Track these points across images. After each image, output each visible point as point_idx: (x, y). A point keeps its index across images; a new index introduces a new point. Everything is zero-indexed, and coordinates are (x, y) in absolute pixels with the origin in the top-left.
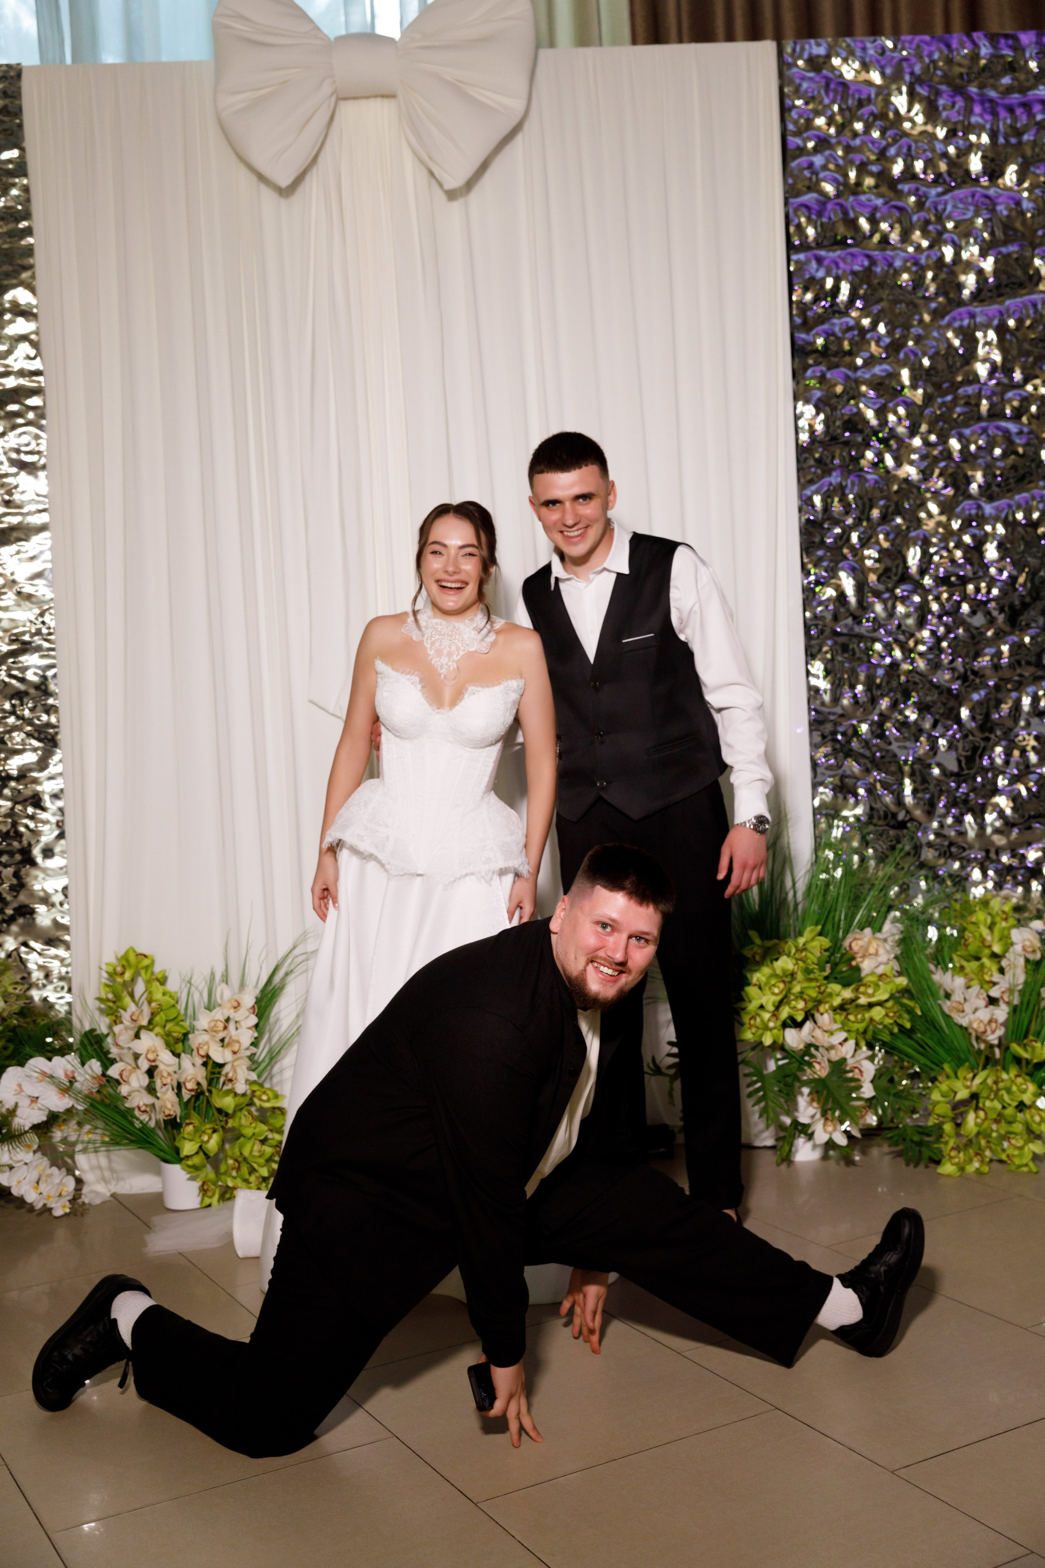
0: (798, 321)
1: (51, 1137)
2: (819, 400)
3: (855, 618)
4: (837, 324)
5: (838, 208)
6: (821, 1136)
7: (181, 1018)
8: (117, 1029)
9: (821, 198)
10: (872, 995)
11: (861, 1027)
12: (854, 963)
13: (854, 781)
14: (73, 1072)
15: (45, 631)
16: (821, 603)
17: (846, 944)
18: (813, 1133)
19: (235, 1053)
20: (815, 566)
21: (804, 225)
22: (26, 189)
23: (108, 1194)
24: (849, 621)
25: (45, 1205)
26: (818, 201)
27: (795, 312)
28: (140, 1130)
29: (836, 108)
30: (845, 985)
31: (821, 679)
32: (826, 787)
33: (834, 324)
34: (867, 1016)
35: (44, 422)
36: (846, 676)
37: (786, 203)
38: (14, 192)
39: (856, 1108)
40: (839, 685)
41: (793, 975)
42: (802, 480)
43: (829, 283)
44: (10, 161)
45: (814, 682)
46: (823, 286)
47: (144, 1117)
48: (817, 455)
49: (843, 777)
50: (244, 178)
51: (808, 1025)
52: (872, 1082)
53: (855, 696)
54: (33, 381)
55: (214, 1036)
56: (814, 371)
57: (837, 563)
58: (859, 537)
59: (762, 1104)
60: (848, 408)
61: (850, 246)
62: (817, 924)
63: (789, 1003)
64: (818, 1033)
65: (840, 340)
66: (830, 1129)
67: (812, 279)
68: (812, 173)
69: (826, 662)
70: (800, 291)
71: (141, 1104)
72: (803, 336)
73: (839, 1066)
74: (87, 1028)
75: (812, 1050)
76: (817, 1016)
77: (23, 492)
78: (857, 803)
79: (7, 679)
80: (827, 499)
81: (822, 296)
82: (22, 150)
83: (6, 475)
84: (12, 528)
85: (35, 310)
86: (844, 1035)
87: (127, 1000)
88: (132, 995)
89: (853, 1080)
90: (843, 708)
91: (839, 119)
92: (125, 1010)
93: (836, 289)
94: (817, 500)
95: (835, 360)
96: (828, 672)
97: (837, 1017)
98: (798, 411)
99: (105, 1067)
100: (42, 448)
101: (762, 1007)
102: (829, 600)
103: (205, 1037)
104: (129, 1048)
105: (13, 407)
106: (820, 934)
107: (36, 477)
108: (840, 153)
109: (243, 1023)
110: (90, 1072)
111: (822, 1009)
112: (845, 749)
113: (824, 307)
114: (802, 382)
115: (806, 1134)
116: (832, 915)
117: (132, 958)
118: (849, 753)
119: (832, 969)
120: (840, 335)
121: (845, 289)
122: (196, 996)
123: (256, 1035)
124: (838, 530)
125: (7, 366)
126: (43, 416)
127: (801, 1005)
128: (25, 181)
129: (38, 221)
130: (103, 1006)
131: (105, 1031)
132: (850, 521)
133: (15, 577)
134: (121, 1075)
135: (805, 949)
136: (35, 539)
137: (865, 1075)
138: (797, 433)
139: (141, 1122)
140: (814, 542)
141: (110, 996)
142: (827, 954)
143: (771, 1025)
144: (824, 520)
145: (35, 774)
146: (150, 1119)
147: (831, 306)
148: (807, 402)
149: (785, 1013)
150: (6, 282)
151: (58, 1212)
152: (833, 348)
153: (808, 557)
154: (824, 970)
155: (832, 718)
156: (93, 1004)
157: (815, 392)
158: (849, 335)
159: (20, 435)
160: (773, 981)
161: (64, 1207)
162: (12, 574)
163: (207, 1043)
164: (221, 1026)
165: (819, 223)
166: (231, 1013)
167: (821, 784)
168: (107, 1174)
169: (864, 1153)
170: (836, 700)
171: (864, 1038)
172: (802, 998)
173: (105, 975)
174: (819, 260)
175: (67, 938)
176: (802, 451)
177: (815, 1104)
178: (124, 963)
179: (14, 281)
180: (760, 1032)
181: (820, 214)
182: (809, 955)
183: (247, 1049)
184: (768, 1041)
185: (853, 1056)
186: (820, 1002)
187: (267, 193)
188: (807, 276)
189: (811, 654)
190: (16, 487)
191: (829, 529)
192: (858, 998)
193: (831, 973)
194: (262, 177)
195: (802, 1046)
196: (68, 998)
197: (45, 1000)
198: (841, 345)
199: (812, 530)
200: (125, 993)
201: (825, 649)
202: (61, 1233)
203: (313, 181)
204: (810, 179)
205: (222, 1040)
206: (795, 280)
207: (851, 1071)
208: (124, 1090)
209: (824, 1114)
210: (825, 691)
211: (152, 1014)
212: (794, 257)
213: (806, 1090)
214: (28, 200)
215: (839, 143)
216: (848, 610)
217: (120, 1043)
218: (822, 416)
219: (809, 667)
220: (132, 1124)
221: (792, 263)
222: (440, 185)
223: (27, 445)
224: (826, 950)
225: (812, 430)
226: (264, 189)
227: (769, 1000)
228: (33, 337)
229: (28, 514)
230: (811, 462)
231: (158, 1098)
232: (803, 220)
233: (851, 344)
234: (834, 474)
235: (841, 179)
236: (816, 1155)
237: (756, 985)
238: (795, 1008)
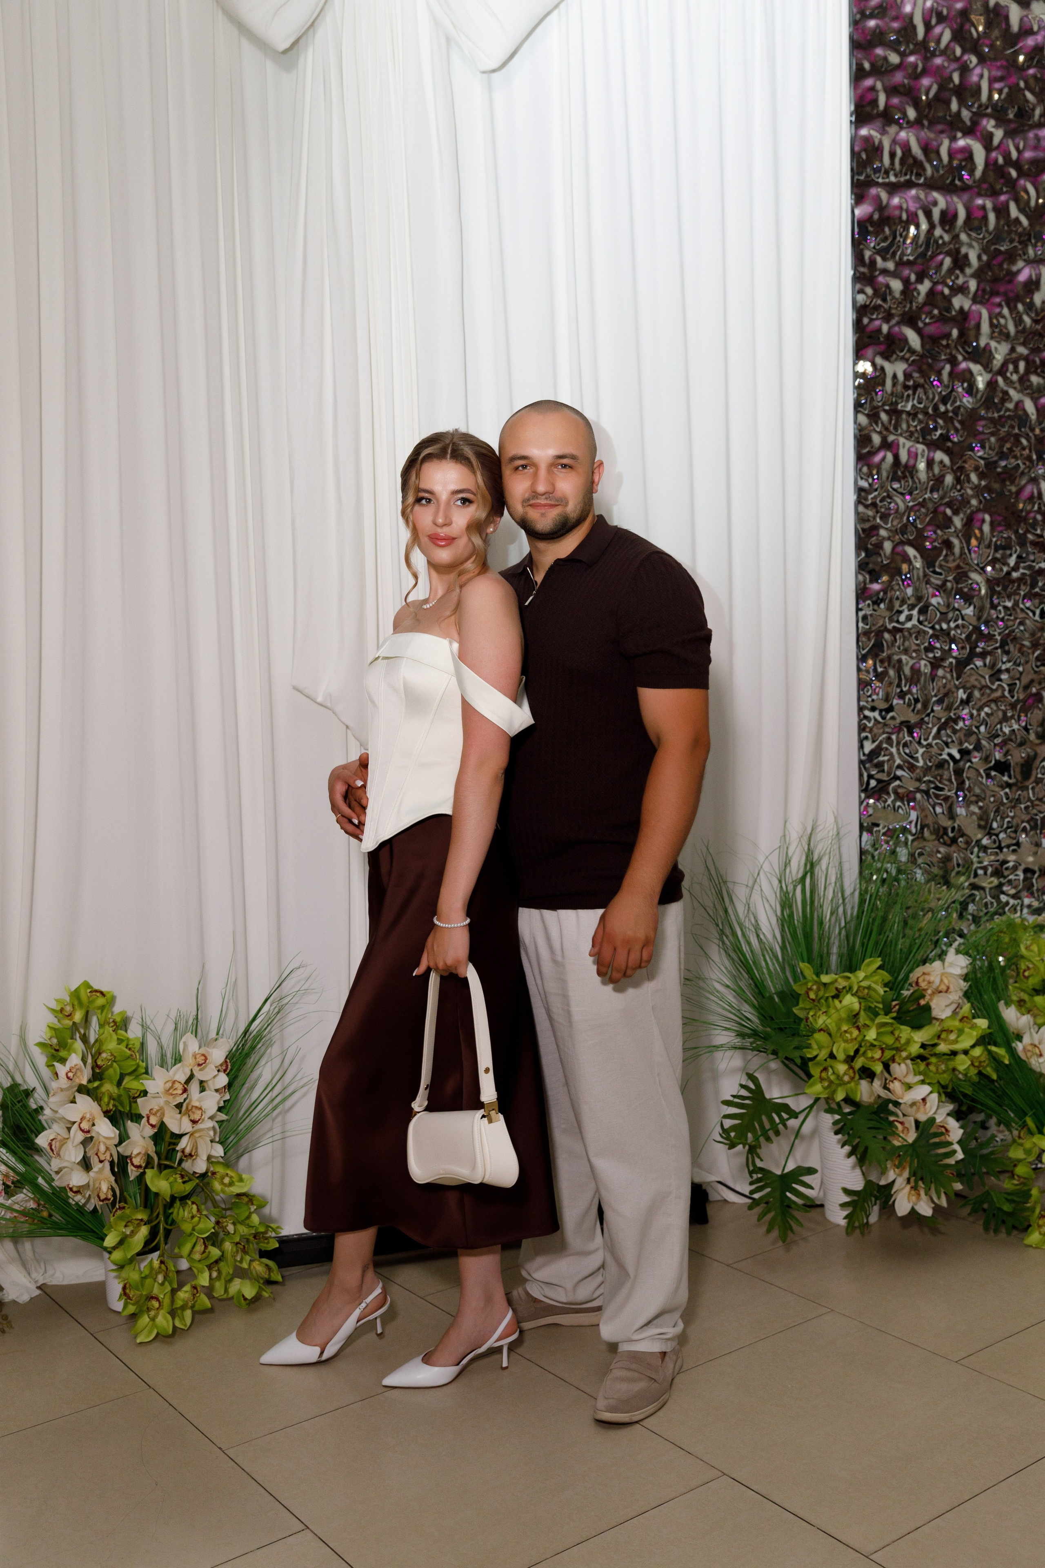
3: (910, 608)
10: (956, 1042)
11: (943, 1078)
12: (922, 1002)
17: (912, 980)
19: (196, 1122)
23: (34, 1286)
24: (905, 611)
30: (917, 1027)
34: (949, 1065)
40: (891, 683)
41: (856, 1015)
52: (960, 1143)
55: (169, 1101)
57: (893, 546)
58: (918, 517)
63: (865, 1052)
64: (894, 1086)
66: (914, 1198)
71: (74, 1182)
73: (926, 1128)
75: (891, 1105)
76: (894, 1067)
86: (926, 1089)
89: (942, 1143)
97: (917, 1067)
101: (832, 1056)
103: (158, 1103)
106: (881, 968)
109: (210, 1084)
111: (897, 1059)
117: (85, 995)
119: (898, 1009)
127: (877, 1054)
134: (51, 1145)
135: (867, 986)
137: (953, 1136)
141: (56, 1040)
142: (891, 990)
143: (846, 1078)
149: (859, 1063)
154: (891, 1011)
160: (845, 1027)
163: (160, 1110)
164: (180, 1088)
166: (194, 1070)
170: (888, 699)
171: (947, 1091)
172: (877, 1045)
178: (76, 1000)
180: (833, 1087)
182: (872, 992)
184: (840, 1096)
185: (939, 1113)
186: (899, 1050)
192: (937, 1044)
193: (900, 1015)
195: (875, 1101)
205: (180, 1106)
207: (940, 1132)
216: (904, 599)
224: (888, 986)
227: (841, 1049)
237: (821, 1030)
238: (872, 1058)
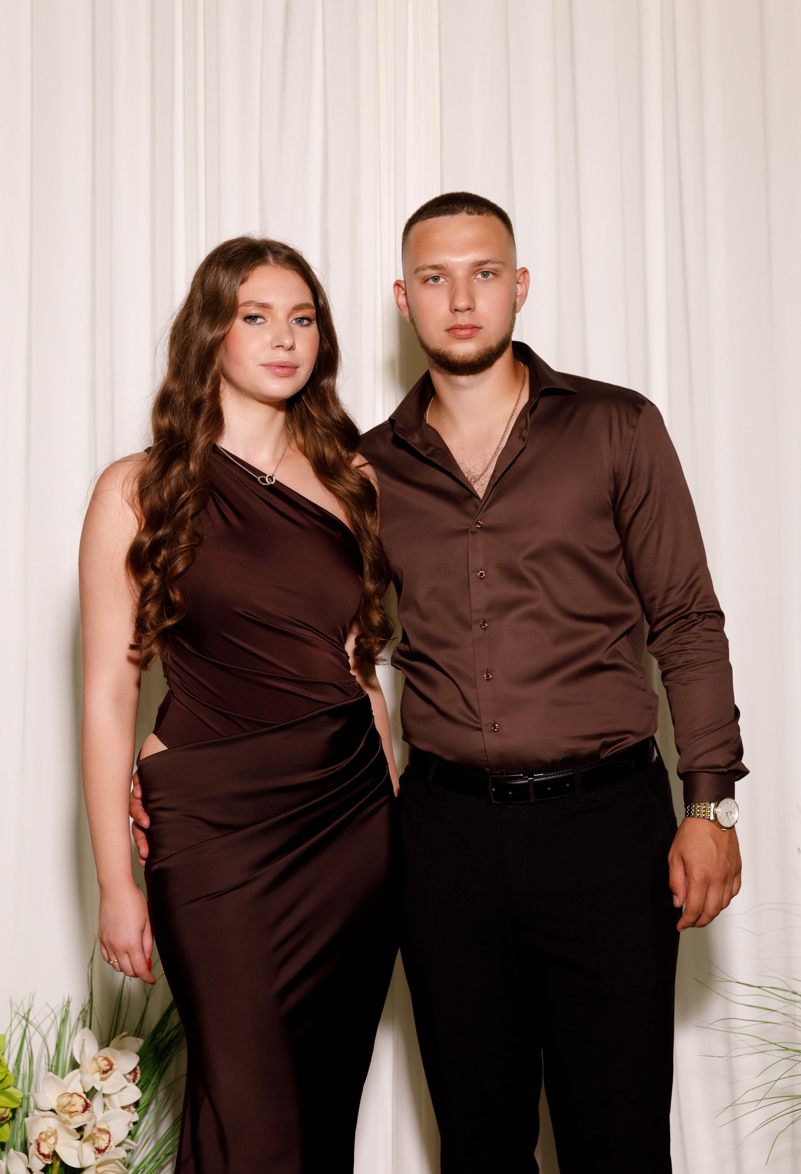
7: (10, 1081)
19: (100, 1151)
55: (65, 1122)
103: (50, 1123)
109: (115, 1098)
122: (36, 1043)
123: (136, 1117)
163: (55, 1133)
164: (79, 1103)
166: (94, 1080)
183: (119, 1145)
205: (80, 1129)
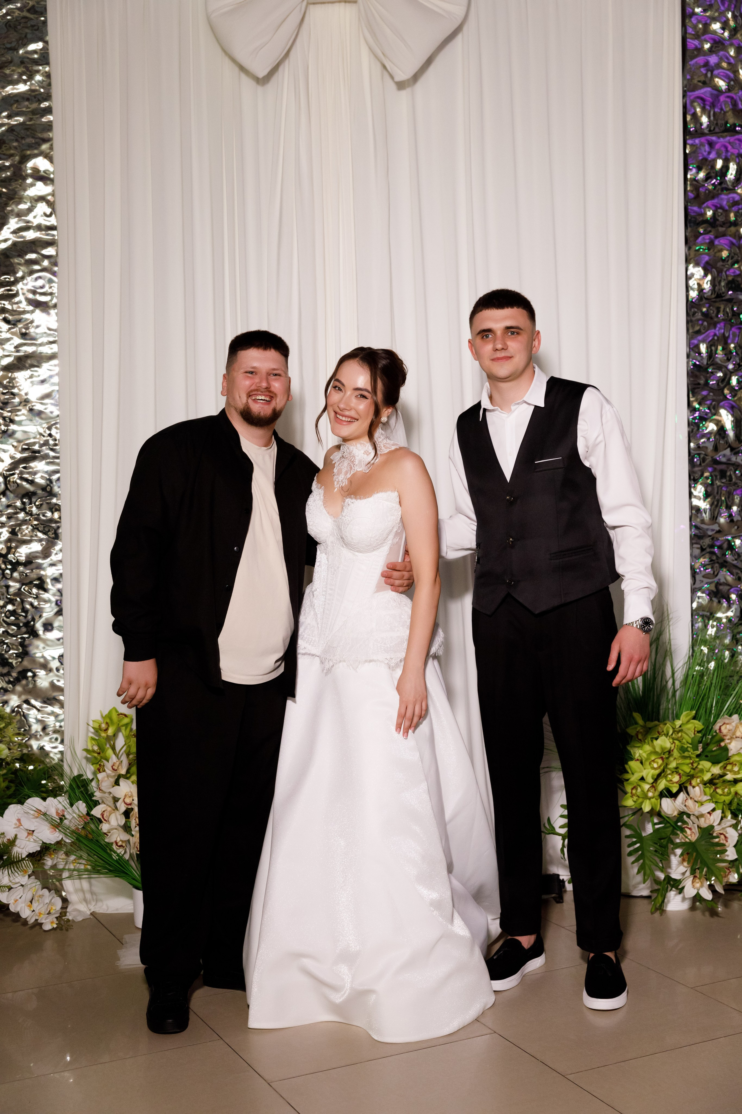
0: (691, 195)
1: (44, 864)
2: (707, 263)
3: (732, 449)
4: (724, 199)
5: (729, 100)
6: (690, 891)
8: (100, 776)
9: (715, 92)
10: (738, 773)
11: (728, 799)
12: (723, 744)
13: (728, 588)
14: (63, 811)
15: (51, 442)
16: (703, 436)
17: (716, 727)
18: (683, 888)
20: (700, 404)
21: (699, 114)
22: (48, 75)
23: (89, 913)
24: (728, 452)
25: (36, 920)
26: (712, 94)
27: (689, 189)
28: (116, 861)
29: (730, 15)
30: (715, 762)
31: (702, 501)
32: (703, 593)
33: (722, 199)
34: (733, 790)
35: (56, 269)
36: (723, 498)
37: (684, 96)
38: (38, 78)
39: (720, 869)
40: (717, 506)
41: (670, 752)
42: (691, 331)
43: (719, 164)
44: (35, 52)
45: (695, 502)
46: (713, 167)
47: (121, 851)
48: (704, 310)
49: (718, 584)
50: (229, 69)
51: (682, 796)
52: (735, 846)
53: (730, 516)
54: (47, 235)
56: (704, 239)
57: (719, 402)
58: (738, 379)
59: (641, 861)
60: (732, 271)
61: (738, 132)
62: (692, 709)
63: (666, 777)
64: (690, 803)
65: (727, 212)
66: (698, 885)
67: (705, 160)
68: (708, 71)
69: (706, 486)
70: (694, 171)
71: (118, 839)
72: (695, 208)
73: (707, 832)
74: (76, 774)
75: (685, 816)
76: (690, 788)
77: (37, 327)
78: (729, 607)
79: (19, 481)
80: (711, 346)
81: (713, 175)
82: (46, 42)
83: (24, 312)
84: (27, 356)
85: (52, 176)
86: (712, 806)
87: (110, 752)
88: (113, 748)
89: (718, 844)
90: (719, 525)
91: (732, 23)
92: (108, 761)
93: (726, 168)
94: (703, 348)
95: (721, 229)
96: (707, 495)
97: (707, 790)
98: (689, 273)
99: (90, 808)
100: (55, 290)
101: (642, 779)
102: (710, 433)
104: (110, 793)
105: (33, 256)
106: (694, 718)
107: (49, 314)
108: (732, 53)
110: (77, 811)
111: (694, 782)
112: (721, 561)
113: (714, 184)
114: (693, 247)
115: (677, 888)
116: (705, 702)
117: (115, 717)
118: (724, 564)
119: (704, 749)
120: (727, 208)
121: (733, 168)
124: (720, 374)
125: (28, 222)
126: (56, 264)
127: (676, 778)
128: (47, 69)
129: (57, 102)
130: (89, 756)
131: (90, 776)
132: (731, 367)
133: (29, 397)
134: (102, 815)
135: (681, 731)
136: (45, 366)
137: (729, 840)
138: (687, 291)
139: (118, 855)
140: (699, 384)
141: (96, 748)
142: (700, 735)
143: (650, 794)
144: (708, 365)
145: (40, 561)
146: (125, 852)
147: (720, 184)
148: (697, 264)
149: (662, 784)
150: (28, 152)
151: (47, 927)
152: (721, 219)
153: (693, 396)
154: (698, 750)
155: (710, 533)
156: (80, 754)
157: (704, 256)
158: (735, 209)
159: (36, 279)
160: (653, 758)
161: (52, 922)
162: (26, 394)
165: (712, 113)
167: (700, 589)
168: (88, 896)
169: (726, 905)
170: (714, 518)
171: (730, 809)
172: (677, 772)
173: (92, 730)
174: (711, 144)
175: (61, 698)
176: (691, 306)
177: (685, 864)
178: (108, 721)
179: (36, 152)
180: (640, 800)
181: (713, 105)
182: (684, 735)
184: (647, 808)
185: (719, 824)
186: (692, 777)
187: (246, 82)
188: (701, 158)
189: (693, 479)
190: (32, 322)
191: (712, 373)
192: (725, 775)
193: (702, 752)
194: (242, 69)
195: (676, 813)
196: (61, 748)
197: (42, 748)
198: (728, 216)
199: (698, 373)
200: (108, 746)
201: (706, 474)
202: (49, 944)
203: (285, 72)
204: (706, 75)
206: (690, 161)
207: (717, 837)
208: (105, 827)
209: (693, 872)
210: (705, 511)
211: (130, 764)
212: (689, 142)
213: (679, 851)
214: (50, 84)
215: (731, 45)
216: (727, 442)
217: (102, 788)
218: (709, 277)
219: (692, 490)
220: (110, 856)
221: (688, 147)
222: (392, 77)
223: (42, 287)
224: (699, 732)
225: (701, 290)
226: (243, 76)
227: (649, 773)
228: (49, 198)
229: (41, 345)
230: (699, 316)
231: (133, 836)
232: (698, 110)
233: (736, 216)
234: (719, 326)
235: (732, 75)
236: (685, 906)
237: (638, 760)
238: (671, 781)
